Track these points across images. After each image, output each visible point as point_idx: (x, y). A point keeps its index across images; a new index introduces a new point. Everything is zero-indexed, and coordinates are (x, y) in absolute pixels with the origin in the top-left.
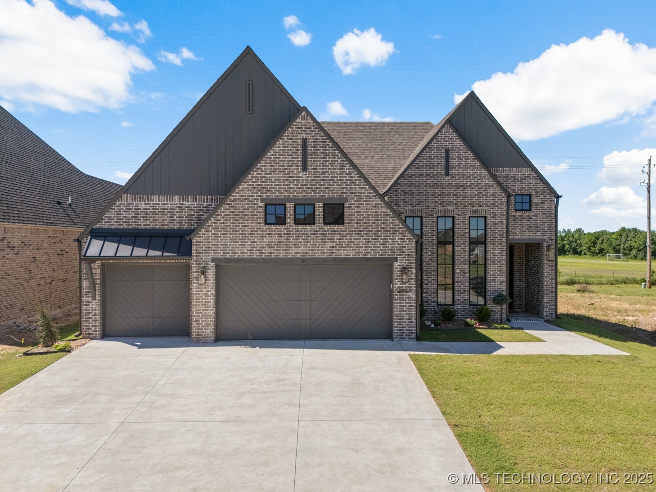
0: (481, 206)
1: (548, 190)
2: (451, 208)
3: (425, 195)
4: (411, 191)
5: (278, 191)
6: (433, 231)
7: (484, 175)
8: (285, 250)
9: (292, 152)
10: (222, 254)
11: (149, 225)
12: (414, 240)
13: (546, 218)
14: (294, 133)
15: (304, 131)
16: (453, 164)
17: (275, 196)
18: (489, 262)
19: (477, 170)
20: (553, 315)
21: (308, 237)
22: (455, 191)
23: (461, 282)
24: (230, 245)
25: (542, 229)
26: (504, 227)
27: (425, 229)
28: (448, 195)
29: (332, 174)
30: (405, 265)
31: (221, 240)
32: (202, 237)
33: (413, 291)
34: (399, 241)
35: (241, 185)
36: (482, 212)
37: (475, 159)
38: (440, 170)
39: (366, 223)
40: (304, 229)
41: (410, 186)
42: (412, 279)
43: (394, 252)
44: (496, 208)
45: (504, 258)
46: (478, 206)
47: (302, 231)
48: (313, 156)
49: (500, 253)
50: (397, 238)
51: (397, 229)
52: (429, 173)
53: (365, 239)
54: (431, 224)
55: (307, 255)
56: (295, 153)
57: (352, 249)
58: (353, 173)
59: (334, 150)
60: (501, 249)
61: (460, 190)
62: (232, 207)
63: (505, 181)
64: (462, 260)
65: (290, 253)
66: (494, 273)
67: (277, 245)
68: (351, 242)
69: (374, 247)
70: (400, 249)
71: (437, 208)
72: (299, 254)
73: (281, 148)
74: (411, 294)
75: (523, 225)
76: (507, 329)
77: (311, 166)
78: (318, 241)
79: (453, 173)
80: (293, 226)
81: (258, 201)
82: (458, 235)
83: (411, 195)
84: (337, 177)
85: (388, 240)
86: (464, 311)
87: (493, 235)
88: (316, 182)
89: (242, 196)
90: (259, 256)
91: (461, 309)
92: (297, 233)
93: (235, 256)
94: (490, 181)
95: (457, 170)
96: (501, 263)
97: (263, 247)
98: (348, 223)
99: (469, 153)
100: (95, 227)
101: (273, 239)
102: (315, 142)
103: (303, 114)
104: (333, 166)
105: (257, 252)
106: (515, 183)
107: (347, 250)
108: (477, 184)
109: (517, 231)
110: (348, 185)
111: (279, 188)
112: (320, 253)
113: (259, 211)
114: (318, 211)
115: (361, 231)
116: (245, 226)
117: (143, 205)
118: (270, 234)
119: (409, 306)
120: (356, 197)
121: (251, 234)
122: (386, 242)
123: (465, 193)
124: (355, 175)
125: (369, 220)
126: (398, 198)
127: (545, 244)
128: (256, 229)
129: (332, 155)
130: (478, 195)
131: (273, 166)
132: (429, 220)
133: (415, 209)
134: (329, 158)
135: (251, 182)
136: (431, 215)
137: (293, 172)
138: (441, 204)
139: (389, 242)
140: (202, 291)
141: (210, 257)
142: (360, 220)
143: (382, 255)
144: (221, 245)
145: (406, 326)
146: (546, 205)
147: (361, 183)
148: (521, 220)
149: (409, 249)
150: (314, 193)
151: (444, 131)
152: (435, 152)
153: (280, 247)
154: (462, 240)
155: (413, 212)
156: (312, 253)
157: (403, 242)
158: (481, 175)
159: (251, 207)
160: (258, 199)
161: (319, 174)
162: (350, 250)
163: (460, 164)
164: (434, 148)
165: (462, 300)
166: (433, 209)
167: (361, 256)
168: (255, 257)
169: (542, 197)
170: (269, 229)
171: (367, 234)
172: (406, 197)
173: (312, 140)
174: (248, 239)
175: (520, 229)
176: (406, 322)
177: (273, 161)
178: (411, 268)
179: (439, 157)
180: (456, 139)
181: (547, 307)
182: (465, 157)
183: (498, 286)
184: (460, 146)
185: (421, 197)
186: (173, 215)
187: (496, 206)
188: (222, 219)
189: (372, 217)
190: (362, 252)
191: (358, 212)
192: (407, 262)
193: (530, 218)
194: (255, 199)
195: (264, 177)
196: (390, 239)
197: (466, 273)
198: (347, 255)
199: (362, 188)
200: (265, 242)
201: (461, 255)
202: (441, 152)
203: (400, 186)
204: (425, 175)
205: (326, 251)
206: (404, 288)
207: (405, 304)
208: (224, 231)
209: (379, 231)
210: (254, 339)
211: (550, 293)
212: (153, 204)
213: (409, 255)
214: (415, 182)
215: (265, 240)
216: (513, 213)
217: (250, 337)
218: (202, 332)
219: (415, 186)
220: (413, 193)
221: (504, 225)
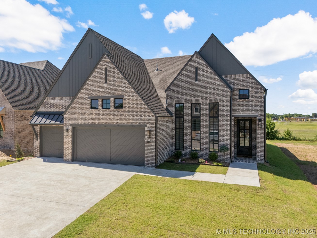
0: (215, 97)
1: (259, 86)
2: (198, 99)
3: (185, 92)
4: (177, 90)
5: (95, 93)
6: (189, 111)
7: (217, 79)
8: (98, 121)
9: (101, 75)
10: (74, 122)
11: (55, 110)
12: (155, 116)
13: (258, 103)
14: (101, 66)
15: (105, 64)
16: (200, 74)
17: (94, 95)
18: (220, 128)
19: (213, 77)
20: (263, 160)
21: (107, 114)
22: (201, 89)
23: (204, 139)
24: (77, 118)
25: (256, 109)
26: (229, 108)
27: (185, 110)
28: (197, 92)
29: (117, 84)
30: (150, 129)
31: (74, 116)
32: (67, 115)
33: (154, 142)
34: (148, 116)
35: (81, 91)
36: (215, 100)
37: (211, 71)
38: (193, 79)
39: (132, 107)
40: (105, 111)
41: (177, 88)
42: (153, 136)
43: (145, 122)
44: (224, 98)
45: (229, 126)
46: (214, 97)
47: (105, 112)
48: (109, 76)
49: (226, 123)
50: (146, 115)
51: (146, 110)
52: (187, 80)
53: (132, 116)
54: (188, 107)
55: (107, 123)
56: (102, 75)
57: (126, 120)
58: (126, 83)
59: (118, 72)
60: (227, 121)
61: (204, 89)
62: (78, 101)
63: (233, 82)
64: (204, 127)
65: (100, 122)
66: (223, 134)
67: (95, 118)
68: (126, 117)
69: (136, 120)
70: (148, 121)
71: (191, 99)
72: (104, 123)
73: (96, 73)
74: (153, 143)
75: (244, 107)
76: (220, 166)
77: (108, 81)
78: (112, 116)
79: (199, 79)
80: (101, 109)
81: (87, 98)
82: (202, 113)
83: (178, 93)
84: (120, 85)
85: (143, 116)
86: (205, 155)
87: (222, 113)
88: (110, 88)
89: (81, 96)
90: (88, 123)
91: (204, 153)
92: (103, 113)
93: (79, 123)
94: (221, 83)
95: (202, 78)
96: (227, 129)
97: (89, 120)
98: (124, 108)
99: (209, 68)
100: (37, 111)
101: (93, 116)
102: (110, 69)
103: (105, 56)
104: (118, 80)
105: (87, 122)
106: (239, 83)
107: (124, 121)
108: (213, 85)
109: (240, 110)
110: (124, 89)
111: (96, 92)
112: (113, 122)
113: (88, 103)
114: (111, 102)
115: (130, 112)
116: (83, 110)
117: (53, 102)
118: (92, 113)
119: (152, 150)
120: (128, 95)
121: (85, 113)
122: (141, 117)
123: (206, 90)
124: (127, 84)
125: (133, 106)
126: (171, 94)
127: (258, 118)
128: (86, 111)
129: (117, 75)
130: (213, 91)
131: (93, 82)
132: (187, 105)
133: (180, 100)
134: (116, 76)
135: (85, 90)
136: (188, 103)
137: (101, 84)
138: (193, 97)
139: (143, 117)
140: (67, 139)
141: (70, 124)
142: (129, 106)
143: (140, 124)
144: (74, 118)
145: (151, 160)
146: (258, 95)
147: (130, 87)
148: (242, 104)
149: (152, 121)
150: (110, 94)
151: (195, 57)
152: (190, 69)
153: (96, 120)
154: (205, 116)
155: (179, 101)
156: (109, 122)
157: (149, 117)
158: (215, 80)
159: (85, 101)
160: (87, 97)
161: (112, 84)
162: (125, 121)
163: (203, 74)
164: (189, 67)
165: (205, 149)
166: (189, 99)
167: (130, 124)
168: (86, 124)
169: (256, 90)
170: (92, 111)
171: (133, 113)
172: (175, 94)
173: (109, 68)
174: (84, 116)
175: (242, 109)
176: (150, 158)
177: (93, 79)
178: (153, 130)
179: (192, 71)
180: (201, 61)
181: (259, 155)
182: (206, 70)
183: (225, 142)
184: (203, 64)
185: (182, 94)
186: (63, 105)
187: (224, 97)
188: (74, 107)
189: (135, 105)
190: (131, 122)
191: (128, 102)
192: (151, 127)
193: (248, 103)
194: (86, 97)
195: (90, 87)
196: (143, 115)
197: (207, 134)
198: (124, 124)
199: (131, 90)
200: (90, 117)
201: (204, 124)
202: (193, 69)
203: (172, 88)
204: (185, 82)
205: (115, 121)
206: (150, 141)
207: (150, 149)
208: (75, 112)
209: (138, 111)
210: (88, 162)
211: (261, 147)
212: (56, 101)
213: (152, 123)
214: (179, 85)
215: (90, 116)
216: (237, 100)
217: (87, 161)
218: (67, 157)
219: (180, 88)
220: (179, 91)
221: (229, 107)
